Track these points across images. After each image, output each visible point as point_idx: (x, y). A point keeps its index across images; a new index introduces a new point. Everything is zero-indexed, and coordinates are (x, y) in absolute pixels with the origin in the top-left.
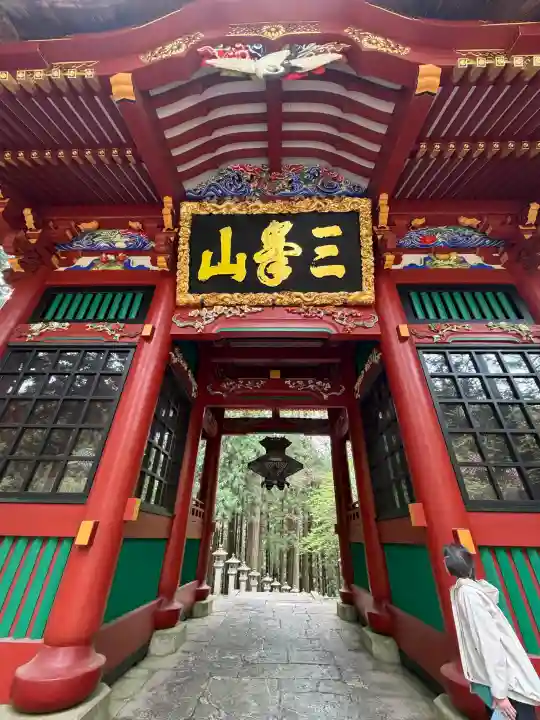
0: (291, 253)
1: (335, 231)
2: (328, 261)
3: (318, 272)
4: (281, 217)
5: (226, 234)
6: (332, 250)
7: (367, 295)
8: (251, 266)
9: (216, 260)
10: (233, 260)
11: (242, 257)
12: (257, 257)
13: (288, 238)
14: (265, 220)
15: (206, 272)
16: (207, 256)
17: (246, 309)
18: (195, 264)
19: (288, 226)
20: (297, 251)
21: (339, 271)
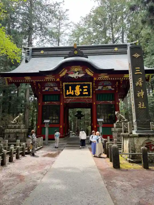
0: (80, 90)
1: (86, 87)
2: (85, 92)
3: (84, 93)
4: (78, 85)
5: (70, 87)
6: (86, 90)
7: (91, 97)
8: (74, 92)
9: (69, 92)
10: (72, 92)
11: (73, 91)
12: (75, 91)
13: (80, 88)
14: (76, 85)
15: (68, 93)
16: (68, 91)
17: (74, 99)
18: (66, 92)
19: (79, 86)
20: (81, 90)
21: (87, 93)
